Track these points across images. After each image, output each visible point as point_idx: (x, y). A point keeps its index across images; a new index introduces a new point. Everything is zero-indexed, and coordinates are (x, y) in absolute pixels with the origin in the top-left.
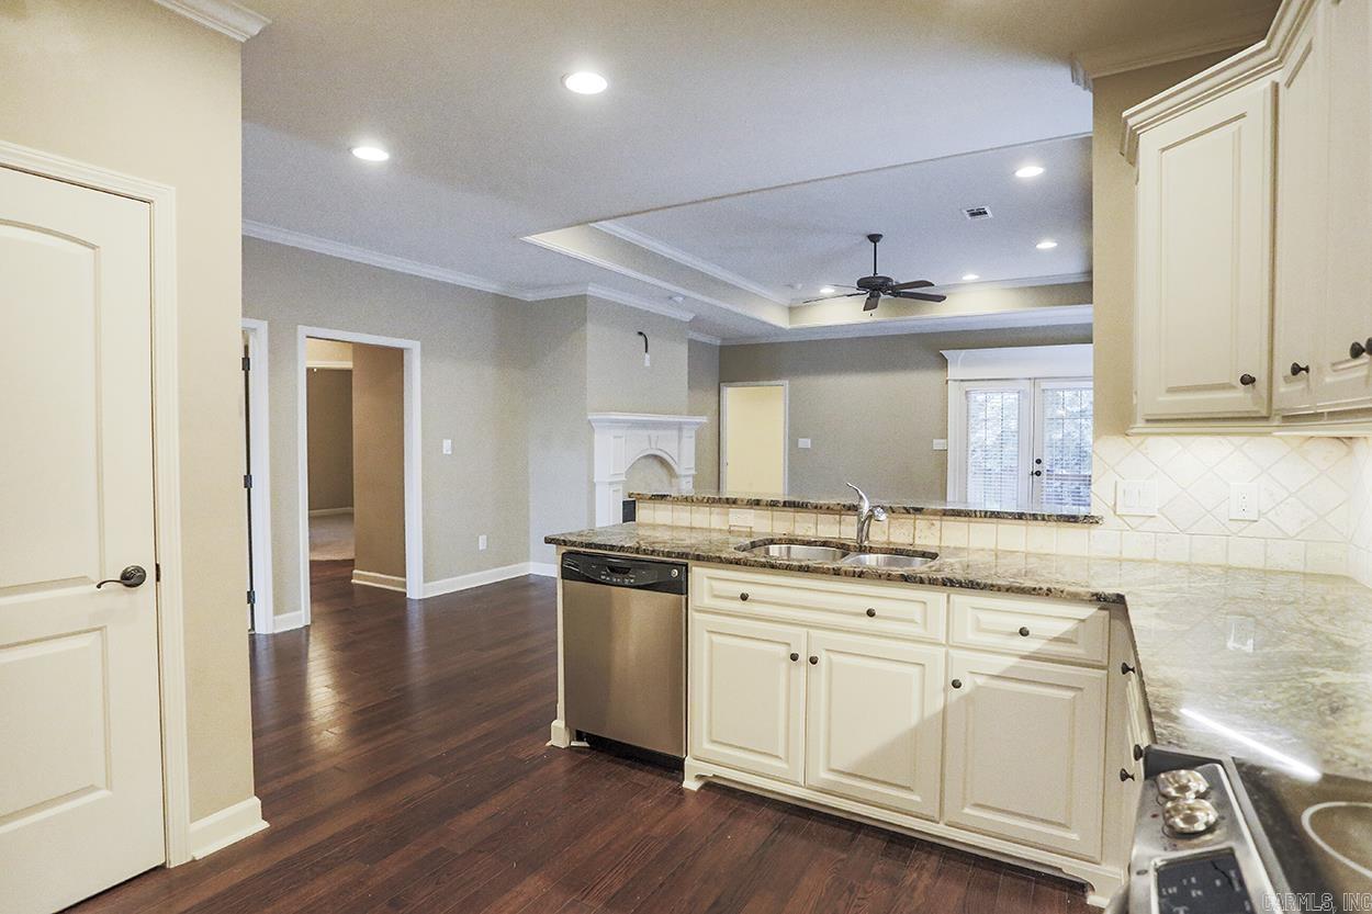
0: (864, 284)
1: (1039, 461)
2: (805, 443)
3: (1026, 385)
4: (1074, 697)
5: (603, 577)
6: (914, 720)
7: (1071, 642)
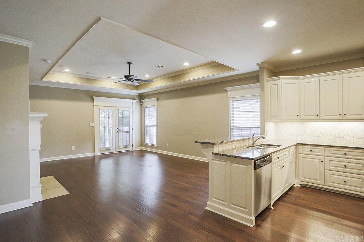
5: (263, 164)
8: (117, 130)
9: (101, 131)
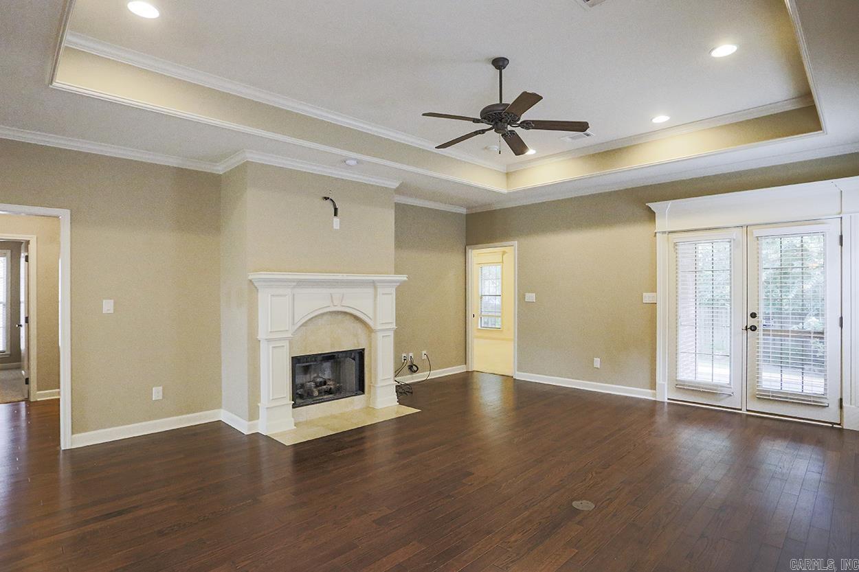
1: (754, 315)
2: (530, 297)
3: (737, 234)
8: (752, 322)
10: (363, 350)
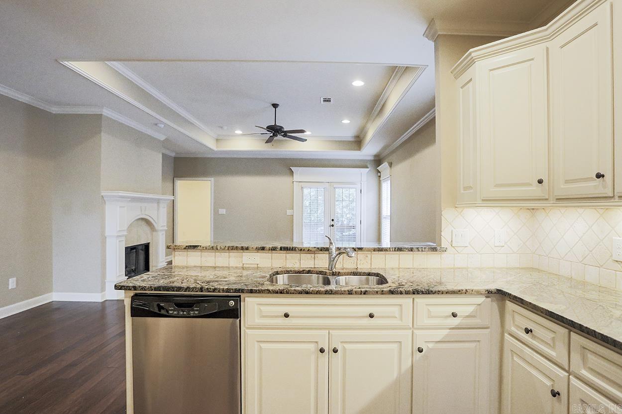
0: (270, 128)
1: (333, 220)
2: (222, 211)
3: (327, 185)
4: (476, 346)
5: (171, 312)
6: (395, 375)
7: (474, 317)
8: (332, 223)
9: (303, 224)
10: (149, 243)
